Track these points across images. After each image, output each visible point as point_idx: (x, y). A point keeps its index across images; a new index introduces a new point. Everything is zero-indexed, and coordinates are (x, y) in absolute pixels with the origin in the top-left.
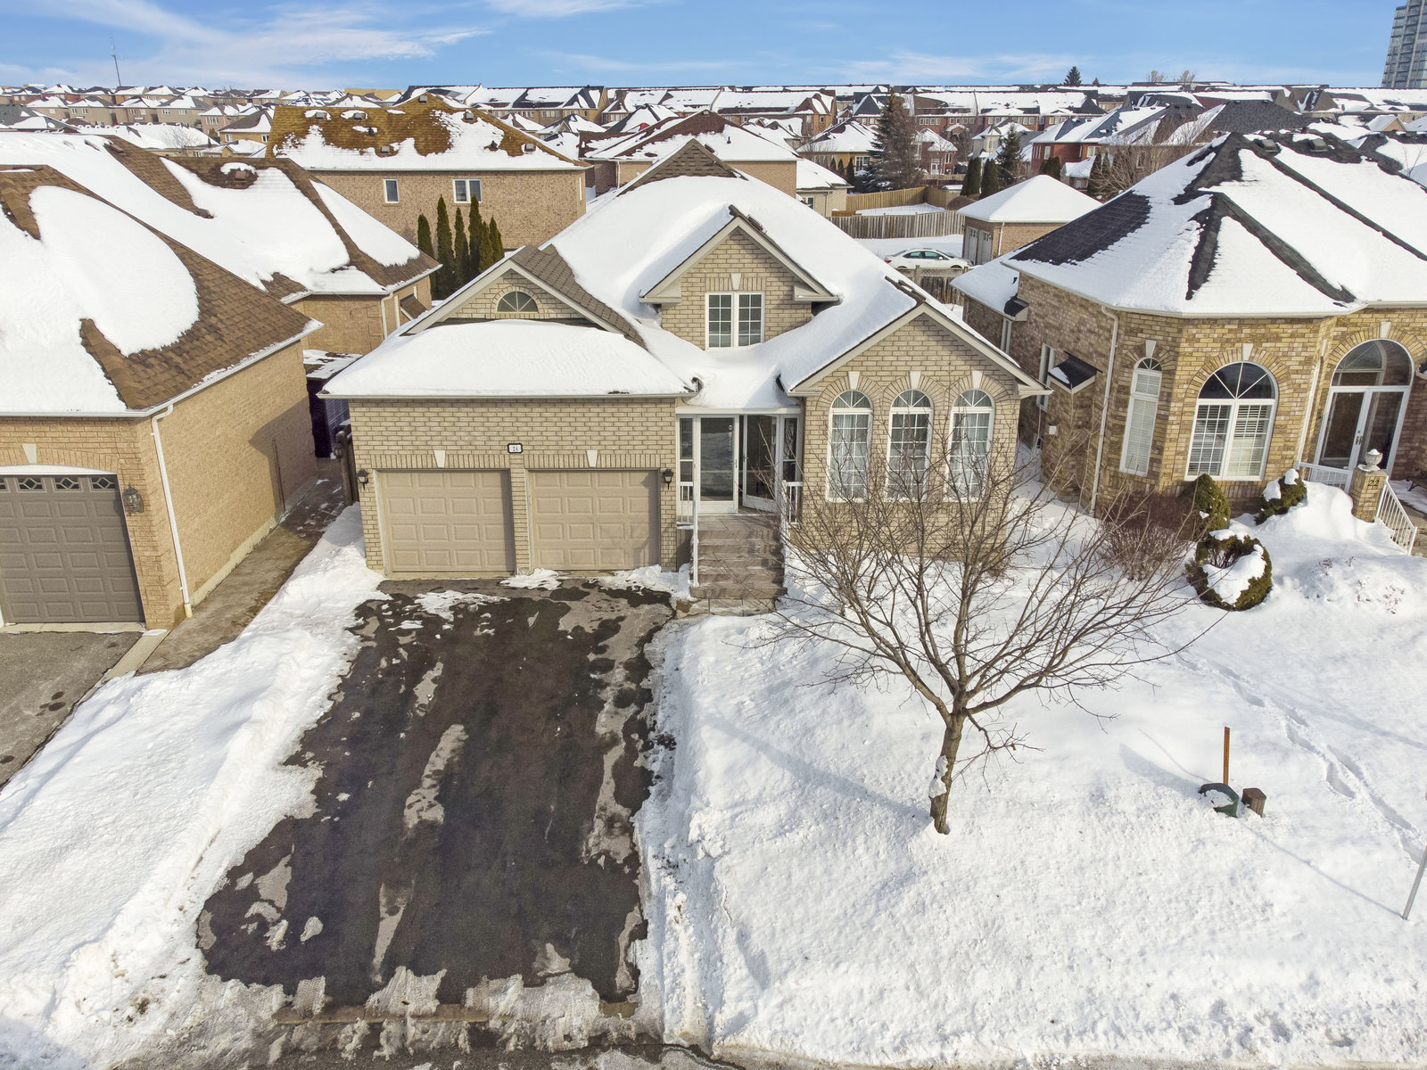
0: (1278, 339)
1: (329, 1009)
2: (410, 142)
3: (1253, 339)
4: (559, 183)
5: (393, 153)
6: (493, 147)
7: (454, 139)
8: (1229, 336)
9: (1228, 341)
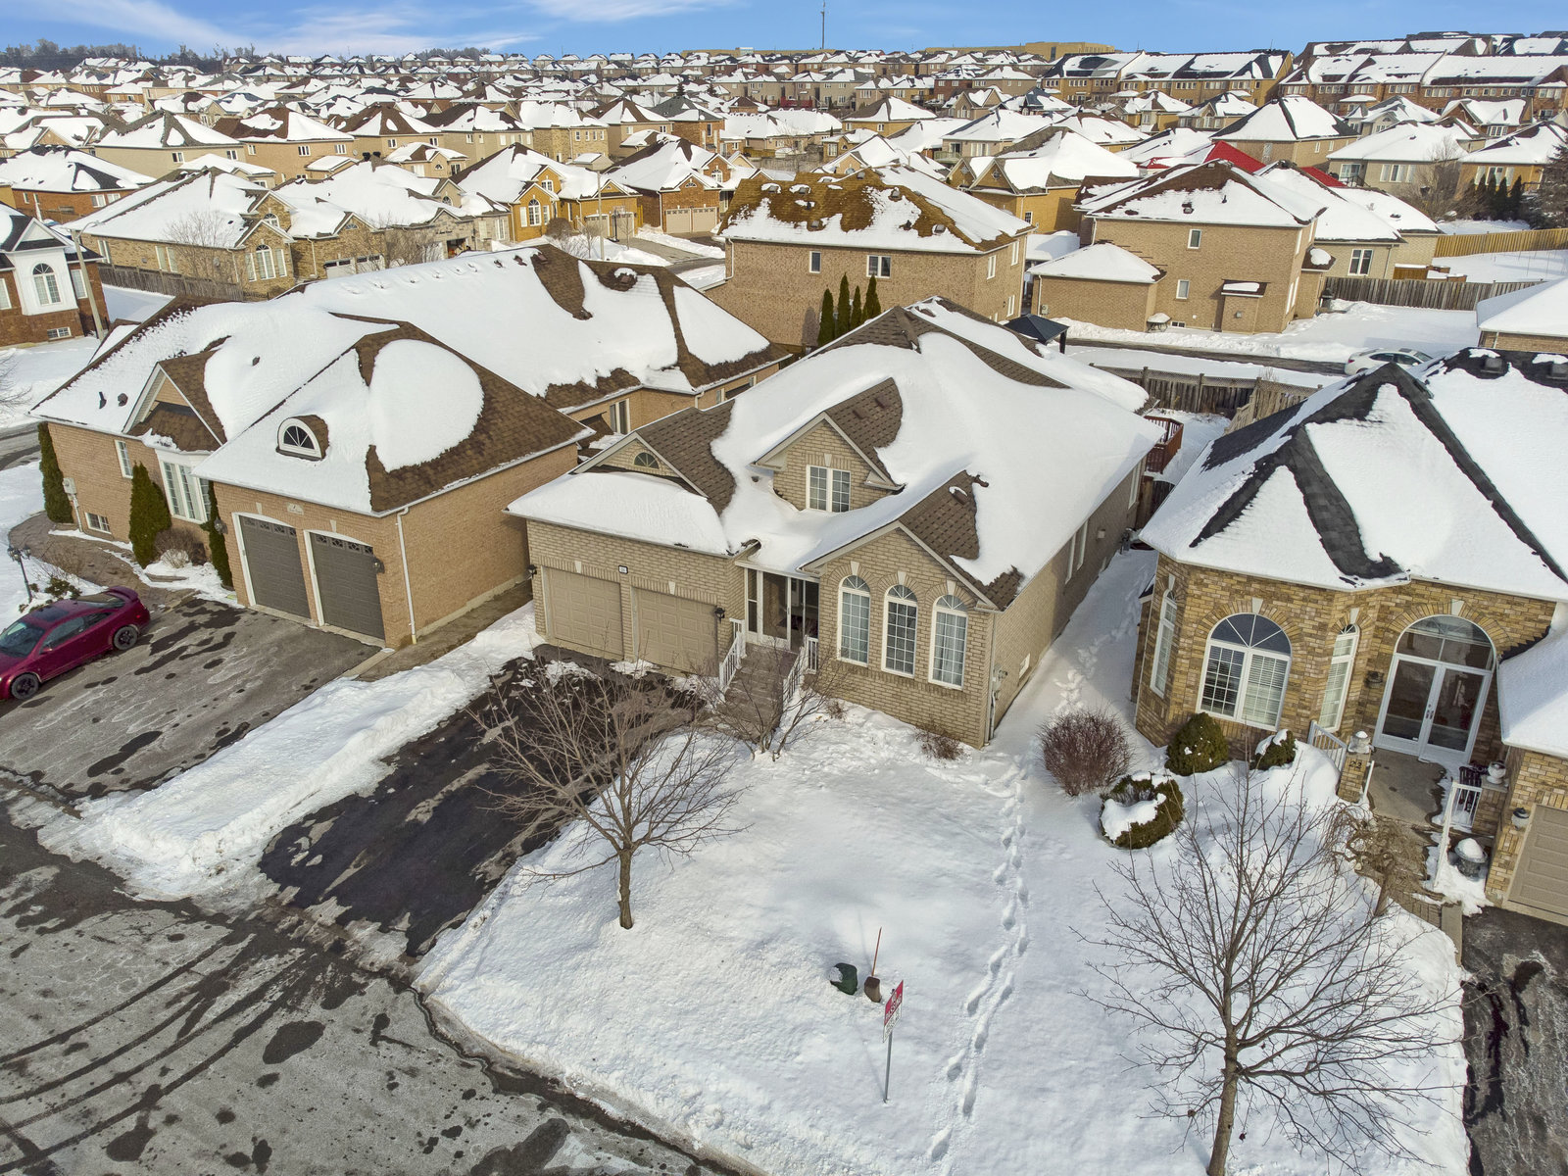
0: (1289, 600)
1: (291, 904)
2: (838, 217)
3: (1261, 594)
4: (961, 265)
5: (821, 227)
6: (907, 227)
7: (877, 217)
8: (1238, 587)
9: (1237, 591)
